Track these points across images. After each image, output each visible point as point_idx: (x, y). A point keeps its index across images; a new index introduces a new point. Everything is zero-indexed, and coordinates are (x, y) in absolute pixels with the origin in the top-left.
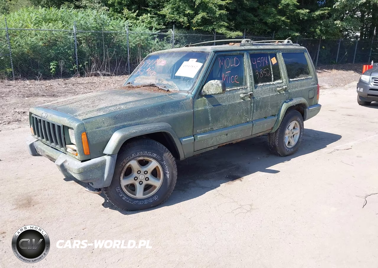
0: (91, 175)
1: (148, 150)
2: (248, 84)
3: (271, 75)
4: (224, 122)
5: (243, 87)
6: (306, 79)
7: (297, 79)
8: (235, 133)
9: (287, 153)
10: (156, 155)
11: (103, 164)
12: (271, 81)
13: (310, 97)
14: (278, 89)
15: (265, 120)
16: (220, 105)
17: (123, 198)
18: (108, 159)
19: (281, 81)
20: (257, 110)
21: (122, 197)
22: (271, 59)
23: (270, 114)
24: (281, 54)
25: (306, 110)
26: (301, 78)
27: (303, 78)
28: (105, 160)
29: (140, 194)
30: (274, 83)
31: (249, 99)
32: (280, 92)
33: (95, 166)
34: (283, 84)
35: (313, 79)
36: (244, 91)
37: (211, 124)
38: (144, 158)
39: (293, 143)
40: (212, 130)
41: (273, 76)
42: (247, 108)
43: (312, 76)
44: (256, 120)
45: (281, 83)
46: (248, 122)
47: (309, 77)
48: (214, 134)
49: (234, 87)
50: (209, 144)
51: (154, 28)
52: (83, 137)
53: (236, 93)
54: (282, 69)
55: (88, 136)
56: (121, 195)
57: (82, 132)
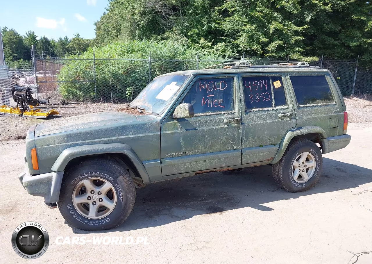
0: (37, 190)
1: (101, 170)
2: (237, 109)
3: (272, 100)
4: (202, 148)
5: (229, 112)
6: (326, 105)
7: (311, 105)
8: (217, 161)
9: (295, 189)
10: (109, 176)
11: (50, 180)
12: (271, 106)
13: (331, 126)
14: (280, 115)
15: (260, 149)
16: (195, 129)
17: (74, 216)
18: (54, 175)
19: (286, 107)
20: (247, 137)
21: (73, 214)
22: (273, 82)
23: (267, 142)
24: (288, 77)
25: (323, 140)
26: (318, 104)
27: (321, 104)
28: (52, 177)
29: (92, 214)
30: (275, 108)
31: (237, 125)
32: (282, 119)
33: (41, 181)
34: (289, 110)
35: (336, 106)
36: (230, 116)
37: (183, 149)
38: (97, 178)
39: (306, 177)
40: (185, 155)
41: (273, 101)
42: (233, 134)
43: (336, 102)
44: (246, 148)
45: (286, 109)
46: (235, 149)
47: (331, 103)
48: (186, 160)
49: (218, 112)
50: (182, 170)
51: (227, 56)
52: (32, 153)
53: (219, 118)
54: (287, 94)
55: (38, 152)
56: (72, 213)
57: (32, 148)
